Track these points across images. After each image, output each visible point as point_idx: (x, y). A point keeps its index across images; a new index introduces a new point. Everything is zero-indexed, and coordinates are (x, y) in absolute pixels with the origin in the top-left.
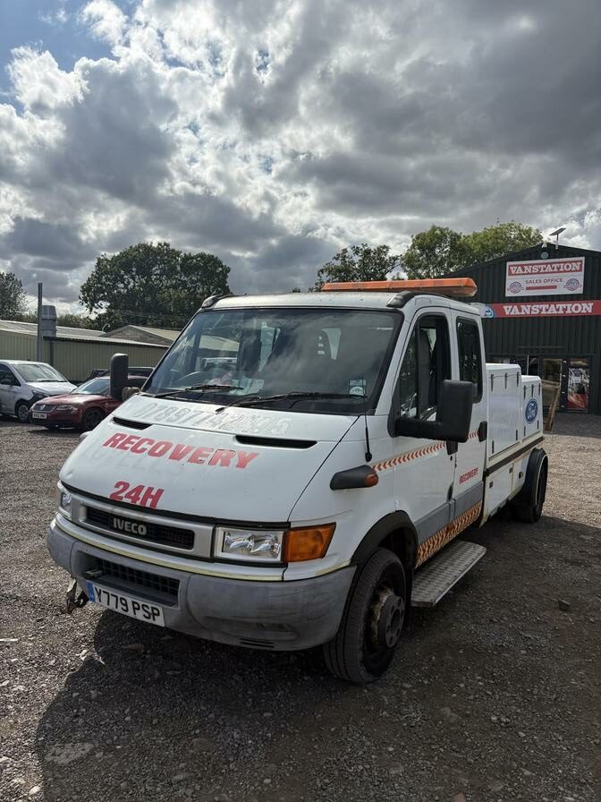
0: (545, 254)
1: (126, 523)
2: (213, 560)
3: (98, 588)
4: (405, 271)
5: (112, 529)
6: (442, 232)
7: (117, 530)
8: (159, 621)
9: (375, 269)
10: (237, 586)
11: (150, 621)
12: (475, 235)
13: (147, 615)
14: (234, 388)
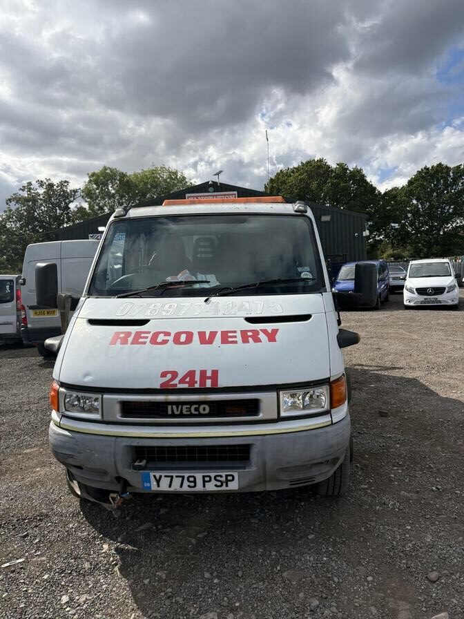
0: (211, 189)
1: (184, 407)
2: (280, 419)
3: (158, 475)
4: (86, 201)
5: (167, 416)
6: (111, 172)
7: (173, 416)
8: (234, 486)
9: (59, 200)
10: (306, 436)
11: (224, 488)
12: (136, 175)
13: (219, 484)
14: (196, 282)
